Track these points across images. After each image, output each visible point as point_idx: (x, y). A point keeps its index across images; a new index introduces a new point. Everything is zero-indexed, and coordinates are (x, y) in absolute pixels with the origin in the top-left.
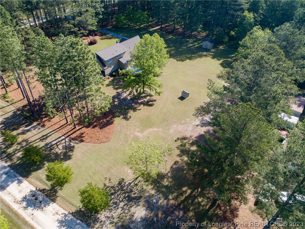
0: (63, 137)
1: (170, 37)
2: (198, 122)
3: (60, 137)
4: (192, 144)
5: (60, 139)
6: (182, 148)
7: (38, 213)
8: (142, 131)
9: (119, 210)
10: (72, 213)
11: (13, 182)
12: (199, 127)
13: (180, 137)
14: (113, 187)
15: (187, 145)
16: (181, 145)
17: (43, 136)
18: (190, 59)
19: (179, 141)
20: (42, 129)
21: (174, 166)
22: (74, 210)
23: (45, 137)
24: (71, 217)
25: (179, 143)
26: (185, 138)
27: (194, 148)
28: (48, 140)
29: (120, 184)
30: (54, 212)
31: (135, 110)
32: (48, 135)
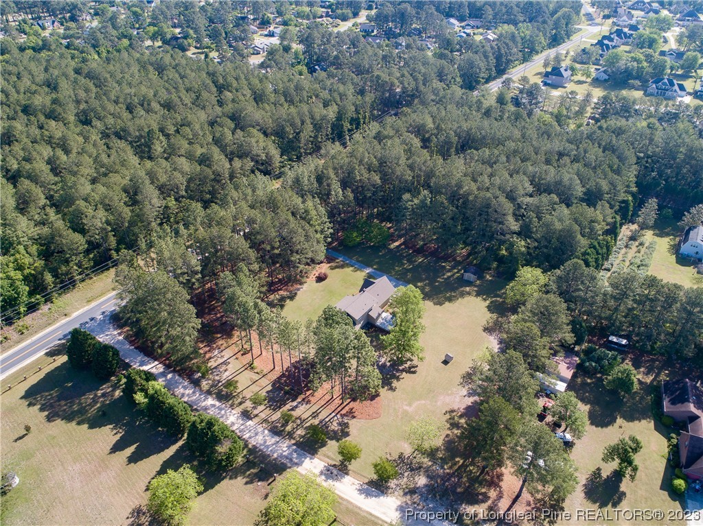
0: (334, 414)
1: (420, 260)
2: (465, 392)
3: (330, 414)
4: (461, 416)
5: (331, 416)
6: (451, 421)
7: (337, 484)
8: (410, 405)
9: (405, 479)
10: (366, 483)
11: (306, 458)
12: (466, 398)
13: (448, 410)
14: (394, 460)
15: (456, 418)
16: (450, 419)
17: (313, 413)
18: (450, 300)
19: (448, 414)
20: (308, 406)
21: (446, 439)
22: (367, 481)
23: (315, 414)
24: (366, 487)
25: (448, 416)
26: (452, 411)
27: (463, 421)
28: (321, 417)
29: (400, 457)
30: (351, 483)
31: (398, 379)
32: (318, 411)
